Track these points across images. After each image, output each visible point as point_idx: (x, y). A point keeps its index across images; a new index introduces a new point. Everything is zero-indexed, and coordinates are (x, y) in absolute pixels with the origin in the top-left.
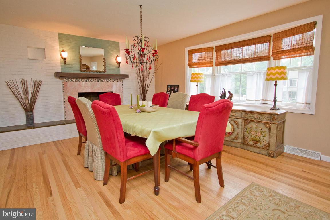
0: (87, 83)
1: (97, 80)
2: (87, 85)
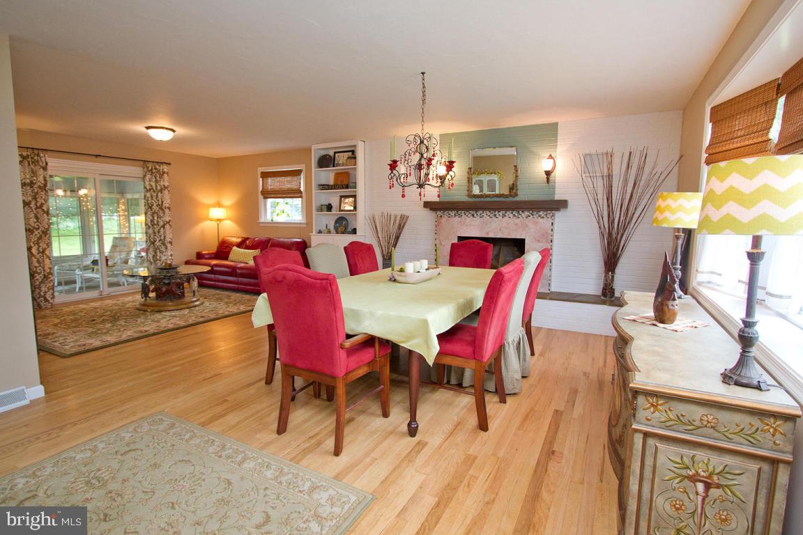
0: (474, 219)
1: (494, 213)
2: (473, 223)
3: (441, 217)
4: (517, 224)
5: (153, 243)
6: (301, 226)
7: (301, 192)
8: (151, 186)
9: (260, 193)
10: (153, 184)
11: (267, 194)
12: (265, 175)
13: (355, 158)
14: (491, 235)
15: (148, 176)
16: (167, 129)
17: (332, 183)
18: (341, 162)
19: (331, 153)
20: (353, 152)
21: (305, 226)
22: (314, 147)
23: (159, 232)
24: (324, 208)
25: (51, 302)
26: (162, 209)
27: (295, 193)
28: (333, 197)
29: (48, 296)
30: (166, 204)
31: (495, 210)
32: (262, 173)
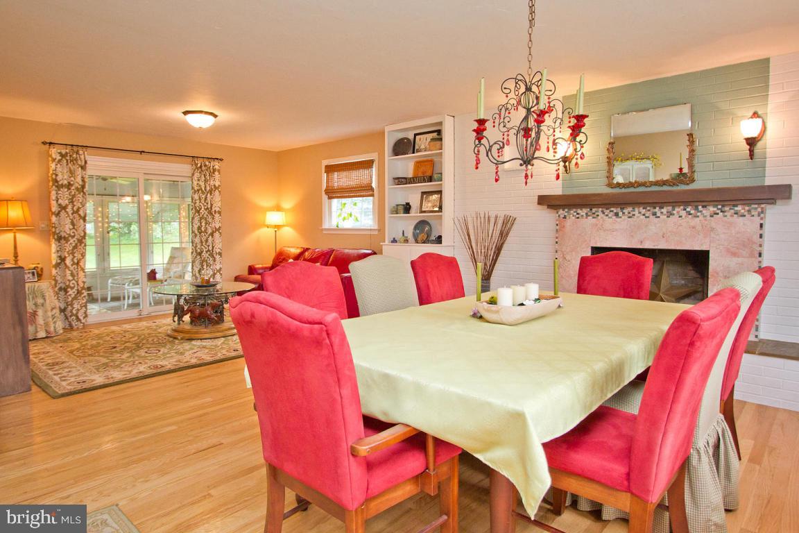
0: (618, 220)
1: (652, 210)
2: (617, 226)
3: (565, 217)
4: (693, 228)
5: (200, 254)
6: (372, 233)
7: (372, 189)
8: (200, 186)
9: (324, 193)
10: (202, 184)
11: (332, 193)
12: (330, 169)
13: (441, 139)
14: (648, 245)
15: (197, 175)
16: (207, 113)
17: (410, 175)
18: (423, 147)
19: (411, 137)
20: (439, 132)
21: (376, 233)
22: (387, 129)
23: (207, 241)
24: (401, 208)
25: (83, 321)
26: (211, 214)
27: (364, 190)
28: (412, 195)
29: (81, 315)
30: (216, 208)
31: (654, 205)
32: (326, 167)
